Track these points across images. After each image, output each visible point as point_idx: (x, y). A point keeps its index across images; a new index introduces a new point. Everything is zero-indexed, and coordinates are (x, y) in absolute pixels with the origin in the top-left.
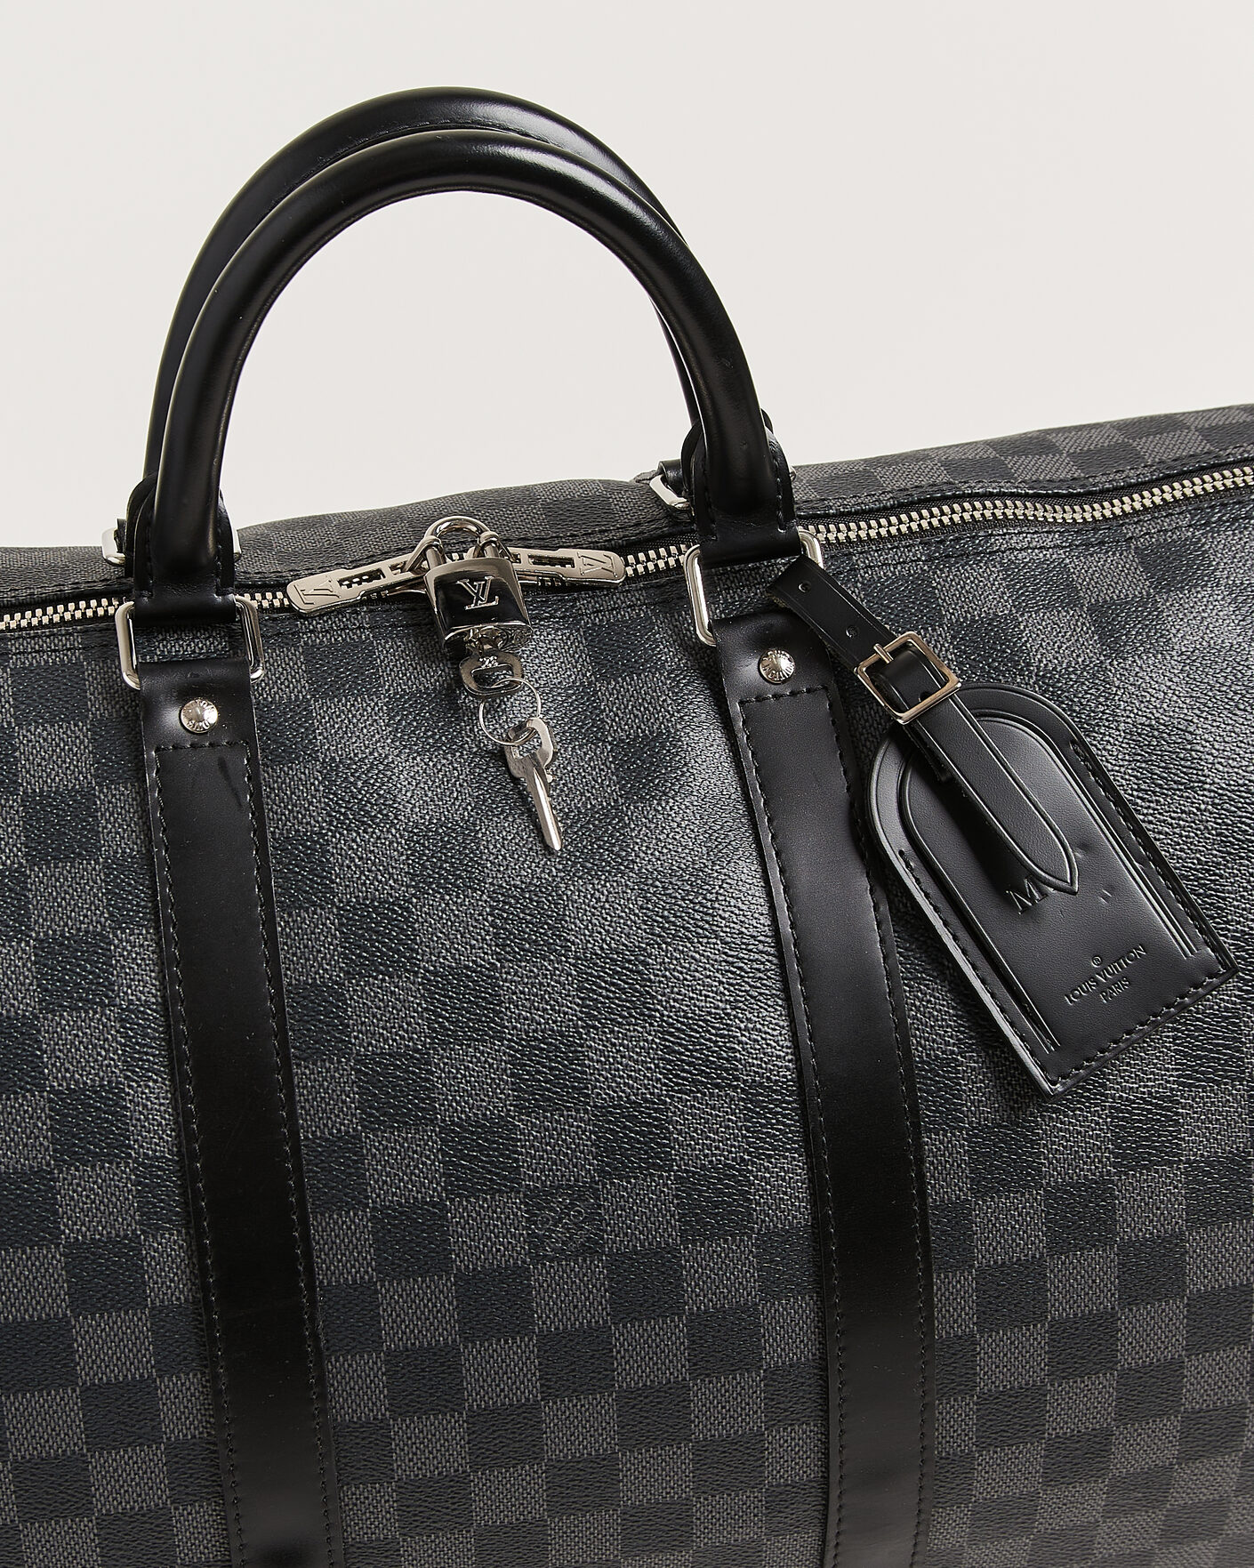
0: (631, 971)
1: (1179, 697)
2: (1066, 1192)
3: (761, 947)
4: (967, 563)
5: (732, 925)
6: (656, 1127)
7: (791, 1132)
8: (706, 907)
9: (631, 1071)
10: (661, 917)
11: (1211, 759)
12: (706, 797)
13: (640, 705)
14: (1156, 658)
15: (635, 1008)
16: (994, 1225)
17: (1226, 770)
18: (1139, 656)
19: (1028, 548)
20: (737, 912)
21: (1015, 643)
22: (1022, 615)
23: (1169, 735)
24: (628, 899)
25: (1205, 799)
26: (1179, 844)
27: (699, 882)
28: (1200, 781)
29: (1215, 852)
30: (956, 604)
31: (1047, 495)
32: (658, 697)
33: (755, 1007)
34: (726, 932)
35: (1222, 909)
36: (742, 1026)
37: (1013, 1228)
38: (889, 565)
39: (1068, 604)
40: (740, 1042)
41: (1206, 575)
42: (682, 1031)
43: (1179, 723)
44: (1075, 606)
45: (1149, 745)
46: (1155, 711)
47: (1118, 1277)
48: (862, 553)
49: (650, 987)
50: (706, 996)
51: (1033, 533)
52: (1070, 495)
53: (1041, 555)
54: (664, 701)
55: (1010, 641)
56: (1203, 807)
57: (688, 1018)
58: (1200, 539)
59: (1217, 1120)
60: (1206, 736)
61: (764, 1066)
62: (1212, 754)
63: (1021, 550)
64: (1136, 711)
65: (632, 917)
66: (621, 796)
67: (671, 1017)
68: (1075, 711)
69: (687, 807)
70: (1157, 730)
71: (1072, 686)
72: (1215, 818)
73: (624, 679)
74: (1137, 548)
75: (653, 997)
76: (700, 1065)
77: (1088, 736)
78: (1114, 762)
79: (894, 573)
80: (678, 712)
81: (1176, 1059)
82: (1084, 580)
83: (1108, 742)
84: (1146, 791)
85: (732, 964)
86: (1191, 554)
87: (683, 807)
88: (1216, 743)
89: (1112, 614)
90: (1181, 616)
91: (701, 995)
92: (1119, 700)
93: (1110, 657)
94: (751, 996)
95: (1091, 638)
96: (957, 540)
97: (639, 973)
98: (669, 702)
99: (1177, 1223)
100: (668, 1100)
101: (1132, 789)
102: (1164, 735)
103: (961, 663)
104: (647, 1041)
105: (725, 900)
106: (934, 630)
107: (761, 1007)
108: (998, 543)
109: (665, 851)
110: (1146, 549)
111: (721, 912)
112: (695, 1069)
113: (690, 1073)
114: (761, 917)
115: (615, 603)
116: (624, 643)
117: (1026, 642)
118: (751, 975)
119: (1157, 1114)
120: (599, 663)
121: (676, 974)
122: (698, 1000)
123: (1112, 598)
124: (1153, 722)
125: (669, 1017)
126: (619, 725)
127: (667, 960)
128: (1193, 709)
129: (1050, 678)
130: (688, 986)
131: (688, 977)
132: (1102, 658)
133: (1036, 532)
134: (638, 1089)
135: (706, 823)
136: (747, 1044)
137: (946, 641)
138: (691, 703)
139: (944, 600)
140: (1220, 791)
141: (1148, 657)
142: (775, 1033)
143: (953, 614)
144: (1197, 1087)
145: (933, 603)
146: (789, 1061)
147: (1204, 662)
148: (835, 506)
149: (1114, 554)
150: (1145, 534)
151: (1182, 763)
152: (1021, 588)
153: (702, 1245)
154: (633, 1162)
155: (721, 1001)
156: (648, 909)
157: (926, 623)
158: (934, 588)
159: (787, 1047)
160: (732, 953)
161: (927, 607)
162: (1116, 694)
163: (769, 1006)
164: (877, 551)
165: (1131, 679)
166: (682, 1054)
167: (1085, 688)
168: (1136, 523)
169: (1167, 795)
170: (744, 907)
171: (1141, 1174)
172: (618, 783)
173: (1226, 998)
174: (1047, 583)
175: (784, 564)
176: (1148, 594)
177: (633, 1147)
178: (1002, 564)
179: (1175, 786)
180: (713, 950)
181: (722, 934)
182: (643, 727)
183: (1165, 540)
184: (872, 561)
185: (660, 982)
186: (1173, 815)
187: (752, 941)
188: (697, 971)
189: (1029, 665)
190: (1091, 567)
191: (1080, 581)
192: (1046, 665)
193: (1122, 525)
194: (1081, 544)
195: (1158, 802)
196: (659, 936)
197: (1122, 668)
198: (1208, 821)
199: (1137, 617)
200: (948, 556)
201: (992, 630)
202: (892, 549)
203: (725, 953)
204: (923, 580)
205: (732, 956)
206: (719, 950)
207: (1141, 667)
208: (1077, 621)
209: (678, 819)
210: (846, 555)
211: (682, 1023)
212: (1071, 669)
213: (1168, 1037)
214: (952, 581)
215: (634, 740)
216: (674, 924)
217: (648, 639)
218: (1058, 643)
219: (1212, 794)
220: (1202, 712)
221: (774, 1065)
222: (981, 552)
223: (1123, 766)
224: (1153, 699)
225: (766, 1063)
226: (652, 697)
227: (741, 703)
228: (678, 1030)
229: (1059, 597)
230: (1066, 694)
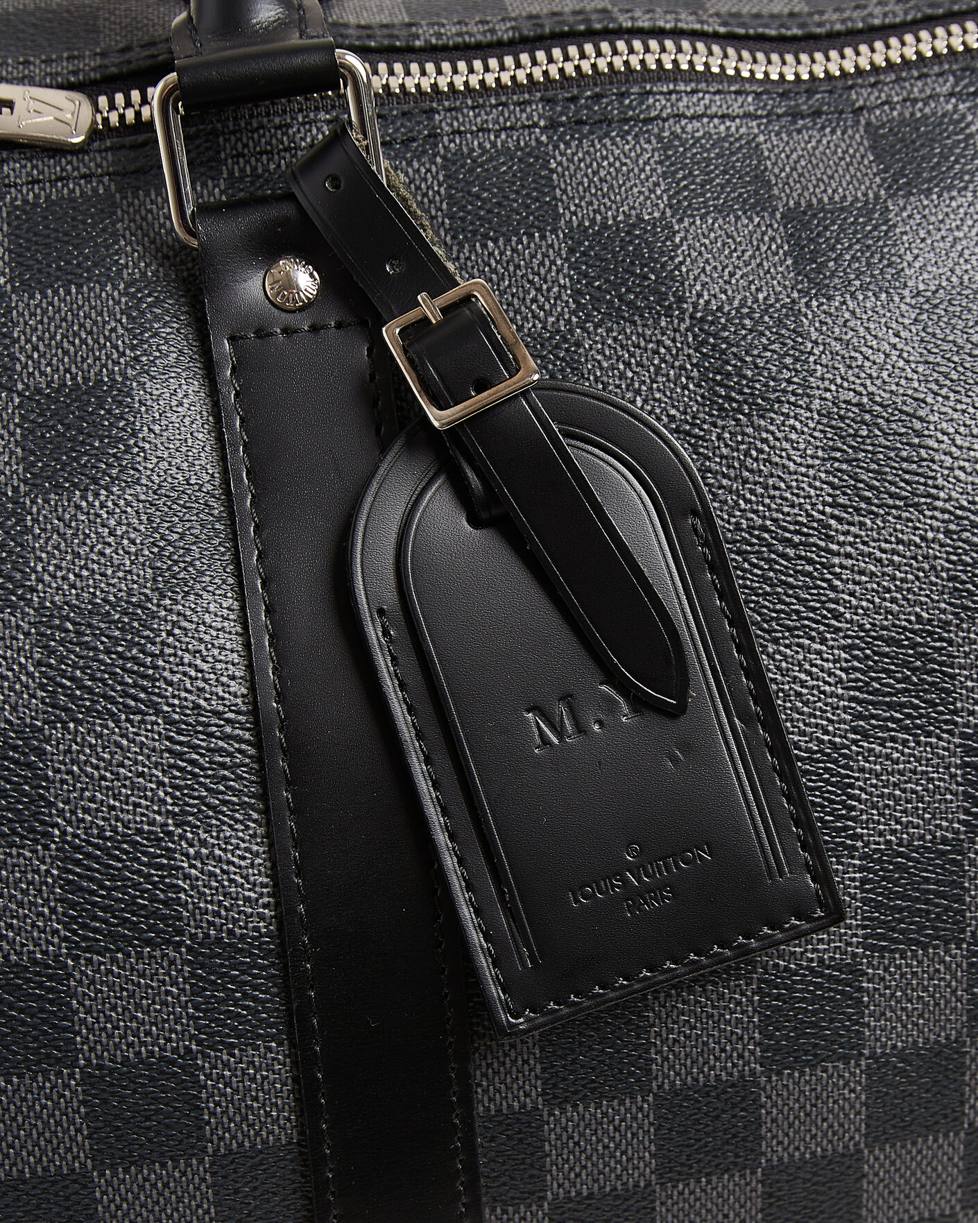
0: (16, 762)
1: (908, 362)
2: (687, 1098)
3: (228, 729)
4: (607, 135)
5: (183, 694)
6: (51, 1002)
7: (265, 1010)
8: (144, 665)
9: (12, 917)
10: (70, 679)
11: (948, 461)
12: (160, 486)
13: (75, 334)
14: (877, 298)
15: (21, 822)
16: (577, 1144)
17: (970, 479)
18: (853, 295)
19: (703, 115)
20: (193, 673)
21: (663, 266)
22: (680, 221)
23: (888, 421)
24: (19, 650)
25: (935, 523)
26: (889, 591)
27: (136, 624)
28: (929, 495)
29: (943, 605)
30: (582, 198)
31: (747, 37)
32: (105, 323)
33: (214, 822)
34: (174, 705)
35: (948, 692)
36: (192, 851)
37: (606, 1147)
38: (489, 131)
39: (753, 207)
40: (187, 877)
41: (968, 172)
42: (97, 859)
43: (904, 403)
44: (763, 209)
45: (855, 436)
46: (868, 382)
47: (762, 1210)
48: (450, 110)
49: (47, 789)
50: (136, 805)
51: (715, 93)
52: (782, 39)
53: (722, 128)
54: (113, 330)
55: (656, 261)
56: (930, 535)
57: (106, 839)
58: (964, 116)
59: (920, 998)
60: (944, 425)
61: (223, 913)
62: (950, 454)
63: (693, 118)
64: (839, 381)
65: (24, 678)
66: (25, 482)
67: (77, 836)
68: (745, 377)
69: (128, 504)
70: (870, 412)
71: (744, 337)
72: (948, 553)
73: (56, 292)
74: (868, 124)
75: (50, 805)
76: (123, 910)
77: (762, 417)
78: (799, 460)
79: (494, 145)
80: (133, 348)
81: (864, 912)
82: (783, 170)
83: (793, 428)
84: (844, 506)
85: (180, 755)
86: (948, 138)
87: (122, 502)
88: (958, 437)
89: (817, 226)
90: (922, 234)
91: (127, 804)
92: (815, 363)
93: (808, 293)
94: (208, 806)
95: (782, 262)
96: (597, 97)
97: (29, 766)
98: (120, 331)
99: (852, 1138)
100: (70, 962)
101: (824, 504)
102: (880, 421)
103: (579, 292)
104: (37, 871)
105: (175, 655)
106: (543, 237)
107: (224, 823)
108: (659, 105)
109: (85, 573)
110: (883, 126)
111: (166, 674)
112: (114, 917)
113: (105, 922)
114: (232, 683)
115: (63, 170)
116: (66, 234)
117: (681, 263)
118: (210, 772)
119: (830, 990)
120: (21, 264)
121: (89, 769)
122: (122, 811)
123: (820, 201)
124: (865, 400)
125: (75, 836)
126: (37, 364)
127: (74, 747)
128: (927, 381)
129: (712, 323)
130: (107, 788)
131: (108, 775)
132: (795, 295)
133: (718, 92)
134: (23, 945)
135: (156, 530)
136: (197, 879)
137: (560, 255)
138: (156, 335)
139: (564, 191)
140: (959, 512)
141: (866, 297)
142: (243, 863)
143: (575, 213)
144: (892, 951)
145: (546, 194)
146: (265, 906)
147: (951, 309)
148: (425, 35)
149: (833, 132)
150: (883, 104)
151: (905, 465)
152: (684, 178)
153: (126, 1171)
154: (16, 1053)
155: (159, 813)
156: (50, 666)
157: (532, 226)
158: (552, 171)
159: (263, 885)
160: (182, 738)
161: (537, 200)
162: (811, 353)
163: (237, 821)
164: (473, 108)
165: (837, 330)
166: (93, 893)
167: (764, 340)
168: (873, 85)
169: (876, 515)
170: (205, 667)
171: (802, 1073)
172: (23, 459)
173: (945, 824)
174: (725, 172)
175: (328, 122)
176: (877, 197)
177: (14, 1030)
178: (660, 139)
179: (890, 502)
180: (152, 733)
181: (166, 708)
182: (74, 370)
183: (912, 114)
184: (463, 124)
185: (63, 782)
186: (883, 545)
187: (215, 721)
188: (123, 766)
189: (681, 300)
190: (795, 150)
191: (776, 171)
192: (708, 302)
193: (851, 87)
194: (785, 114)
195: (862, 525)
196: (66, 709)
197: (825, 313)
198: (936, 558)
199: (856, 232)
200: (580, 122)
201: (631, 242)
202: (496, 106)
203: (170, 739)
204: (537, 158)
205: (181, 743)
206: (160, 734)
207: (853, 313)
208: (764, 234)
209: (112, 522)
210: (425, 112)
211: (97, 846)
212: (745, 310)
213: (853, 880)
214: (580, 161)
215: (58, 391)
216: (90, 691)
217: (104, 230)
218: (730, 268)
219: (946, 516)
220: (941, 386)
221: (239, 913)
222: (631, 119)
223: (812, 467)
224: (867, 364)
225: (226, 909)
226: (95, 323)
227: (232, 339)
228: (88, 856)
229: (740, 195)
230: (734, 350)
